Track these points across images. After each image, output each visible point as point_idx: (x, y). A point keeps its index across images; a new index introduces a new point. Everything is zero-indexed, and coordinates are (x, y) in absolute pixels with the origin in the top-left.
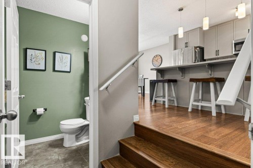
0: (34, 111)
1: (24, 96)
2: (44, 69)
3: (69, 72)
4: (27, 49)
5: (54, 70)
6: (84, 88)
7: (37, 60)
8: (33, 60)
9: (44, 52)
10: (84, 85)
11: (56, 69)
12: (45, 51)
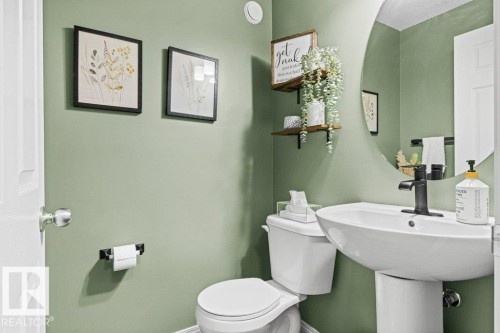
0: (105, 255)
1: (67, 214)
2: (136, 106)
3: (211, 120)
4: (77, 29)
5: (167, 112)
6: (251, 171)
7: (113, 74)
8: (101, 73)
9: (136, 45)
10: (251, 162)
11: (173, 109)
12: (140, 43)
